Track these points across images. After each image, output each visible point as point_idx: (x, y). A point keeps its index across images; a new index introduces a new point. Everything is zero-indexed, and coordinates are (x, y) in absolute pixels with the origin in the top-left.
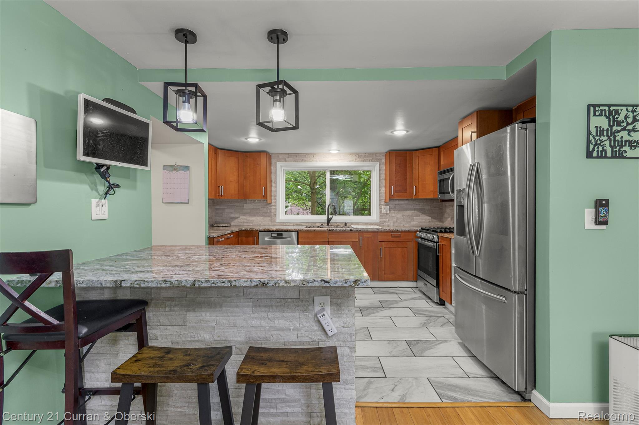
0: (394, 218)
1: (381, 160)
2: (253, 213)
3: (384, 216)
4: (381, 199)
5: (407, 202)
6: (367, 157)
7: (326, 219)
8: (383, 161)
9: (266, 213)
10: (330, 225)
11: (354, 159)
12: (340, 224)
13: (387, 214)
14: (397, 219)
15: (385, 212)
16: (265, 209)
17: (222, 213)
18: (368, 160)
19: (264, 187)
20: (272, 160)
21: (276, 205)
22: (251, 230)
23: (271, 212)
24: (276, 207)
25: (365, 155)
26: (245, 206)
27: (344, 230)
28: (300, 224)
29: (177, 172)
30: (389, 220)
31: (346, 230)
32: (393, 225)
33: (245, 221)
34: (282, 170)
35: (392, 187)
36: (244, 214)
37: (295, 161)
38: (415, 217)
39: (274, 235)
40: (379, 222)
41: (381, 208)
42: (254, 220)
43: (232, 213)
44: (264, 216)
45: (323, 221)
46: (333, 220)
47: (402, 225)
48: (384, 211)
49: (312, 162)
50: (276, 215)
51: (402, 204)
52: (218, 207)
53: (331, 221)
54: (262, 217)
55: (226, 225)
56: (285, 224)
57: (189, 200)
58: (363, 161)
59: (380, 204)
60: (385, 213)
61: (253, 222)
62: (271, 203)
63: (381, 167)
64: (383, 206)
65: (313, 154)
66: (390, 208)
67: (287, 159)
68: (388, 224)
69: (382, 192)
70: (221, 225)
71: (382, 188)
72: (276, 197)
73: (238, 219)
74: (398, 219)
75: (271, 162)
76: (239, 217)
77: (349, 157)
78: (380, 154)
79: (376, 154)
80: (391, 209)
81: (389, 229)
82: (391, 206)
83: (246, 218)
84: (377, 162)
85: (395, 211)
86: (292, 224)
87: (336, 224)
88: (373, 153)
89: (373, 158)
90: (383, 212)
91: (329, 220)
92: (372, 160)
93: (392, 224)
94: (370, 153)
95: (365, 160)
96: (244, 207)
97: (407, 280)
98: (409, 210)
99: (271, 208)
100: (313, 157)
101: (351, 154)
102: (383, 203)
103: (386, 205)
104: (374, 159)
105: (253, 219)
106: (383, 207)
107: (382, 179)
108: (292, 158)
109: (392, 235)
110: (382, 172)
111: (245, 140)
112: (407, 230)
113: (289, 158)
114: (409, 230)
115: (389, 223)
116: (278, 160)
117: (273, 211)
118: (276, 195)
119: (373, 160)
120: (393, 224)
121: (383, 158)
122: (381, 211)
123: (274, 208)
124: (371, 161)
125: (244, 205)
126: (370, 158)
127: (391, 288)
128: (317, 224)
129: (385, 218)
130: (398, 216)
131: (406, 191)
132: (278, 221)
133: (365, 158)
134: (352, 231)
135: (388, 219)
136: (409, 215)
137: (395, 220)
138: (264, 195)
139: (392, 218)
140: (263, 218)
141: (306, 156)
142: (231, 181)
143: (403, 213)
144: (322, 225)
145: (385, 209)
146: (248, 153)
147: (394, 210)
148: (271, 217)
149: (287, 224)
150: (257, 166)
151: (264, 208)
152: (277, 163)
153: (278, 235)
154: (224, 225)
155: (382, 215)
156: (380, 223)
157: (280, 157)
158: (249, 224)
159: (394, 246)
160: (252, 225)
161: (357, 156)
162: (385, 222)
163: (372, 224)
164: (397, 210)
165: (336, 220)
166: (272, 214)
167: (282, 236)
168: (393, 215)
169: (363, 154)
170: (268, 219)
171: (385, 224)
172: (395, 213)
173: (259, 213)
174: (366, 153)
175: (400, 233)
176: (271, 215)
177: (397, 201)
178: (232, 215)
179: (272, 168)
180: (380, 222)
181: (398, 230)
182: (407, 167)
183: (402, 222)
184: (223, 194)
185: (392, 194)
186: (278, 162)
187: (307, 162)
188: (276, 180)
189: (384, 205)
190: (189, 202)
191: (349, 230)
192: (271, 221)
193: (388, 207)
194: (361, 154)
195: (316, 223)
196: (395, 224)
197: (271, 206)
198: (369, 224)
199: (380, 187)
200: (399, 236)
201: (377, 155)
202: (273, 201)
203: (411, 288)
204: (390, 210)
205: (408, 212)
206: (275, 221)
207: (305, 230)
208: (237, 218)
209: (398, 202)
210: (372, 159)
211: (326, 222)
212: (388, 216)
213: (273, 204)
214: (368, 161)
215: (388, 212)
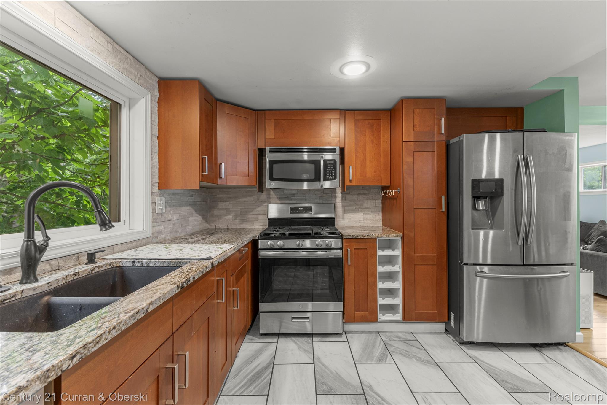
0: (171, 222)
1: (154, 90)
3: (158, 220)
4: (154, 180)
6: (131, 65)
13: (162, 214)
14: (174, 224)
15: (160, 212)
25: (126, 58)
30: (164, 229)
38: (190, 217)
40: (150, 235)
41: (153, 203)
48: (158, 209)
53: (42, 257)
59: (152, 193)
60: (159, 214)
63: (152, 105)
66: (165, 202)
68: (164, 236)
69: (155, 164)
71: (154, 154)
78: (153, 73)
79: (146, 68)
80: (167, 204)
82: (167, 198)
84: (147, 89)
85: (171, 209)
90: (156, 212)
92: (139, 79)
94: (135, 59)
95: (126, 70)
98: (184, 206)
102: (156, 190)
103: (160, 196)
104: (143, 79)
106: (157, 199)
119: (140, 82)
121: (154, 87)
122: (154, 209)
126: (136, 73)
129: (160, 224)
130: (175, 217)
133: (126, 66)
135: (163, 227)
136: (184, 215)
137: (171, 226)
139: (168, 223)
145: (159, 204)
147: (169, 206)
155: (155, 218)
156: (152, 238)
161: (109, 47)
162: (160, 232)
163: (139, 242)
164: (173, 206)
168: (170, 217)
169: (122, 50)
171: (159, 237)
172: (172, 212)
180: (153, 234)
189: (158, 195)
193: (163, 199)
198: (134, 244)
201: (148, 72)
204: (166, 207)
205: (184, 208)
210: (139, 76)
212: (163, 218)
214: (133, 77)
215: (164, 211)
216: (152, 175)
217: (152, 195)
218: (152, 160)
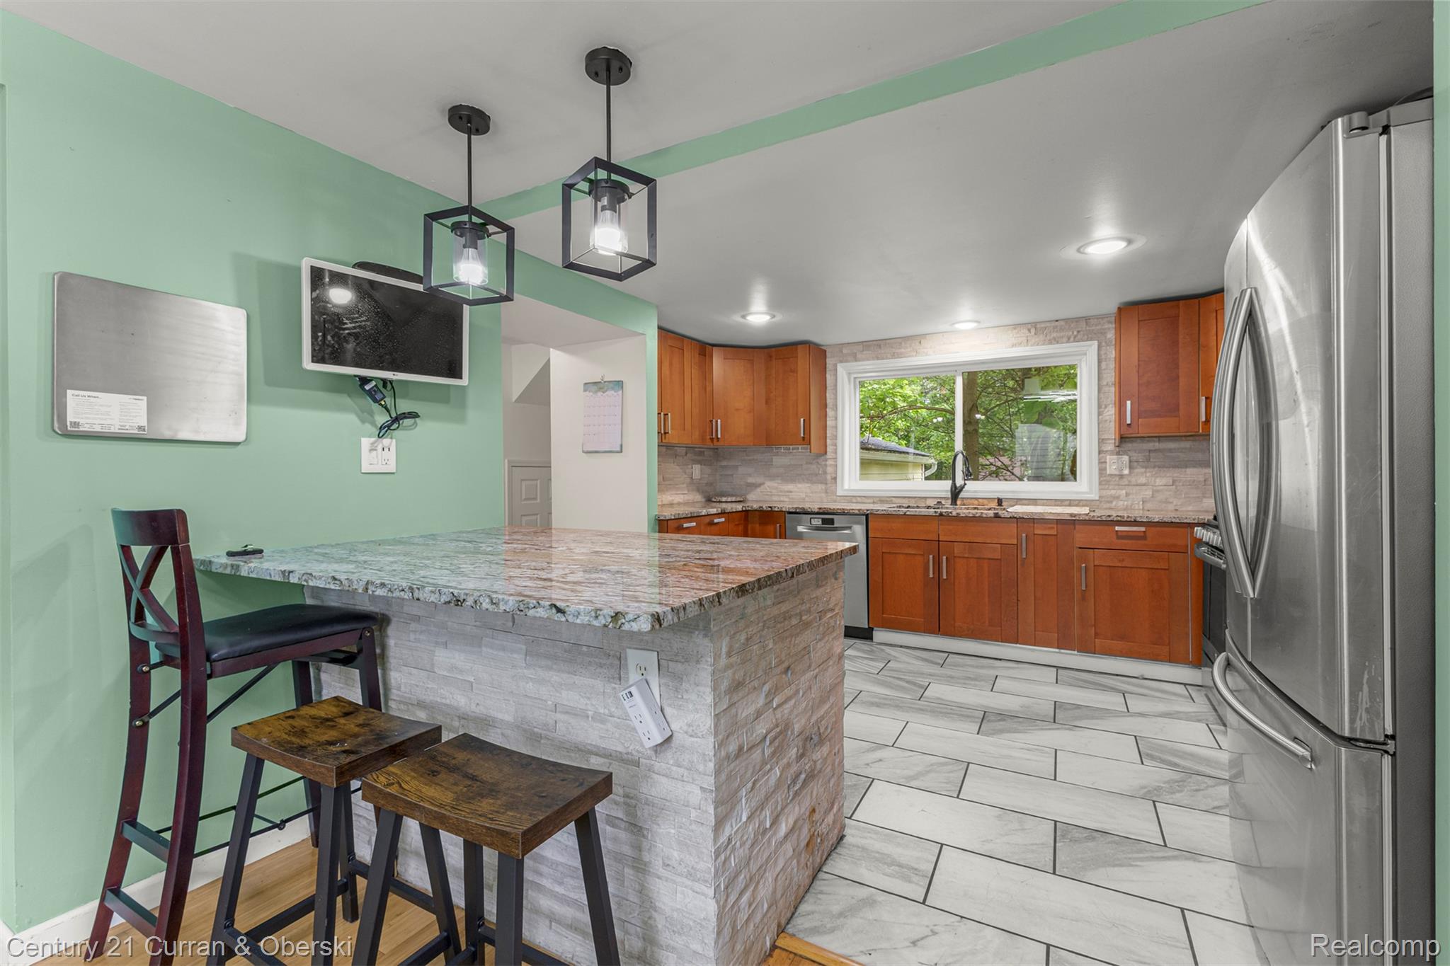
0: (1144, 488)
1: (1103, 333)
2: (791, 475)
3: (1112, 483)
4: (1105, 436)
5: (1187, 444)
6: (1062, 329)
7: (949, 489)
8: (1111, 335)
9: (816, 475)
10: (958, 502)
11: (1025, 338)
12: (985, 502)
13: (1121, 476)
14: (1154, 492)
15: (1117, 473)
16: (814, 466)
17: (732, 475)
18: (1062, 337)
19: (802, 420)
20: (827, 360)
21: (836, 458)
22: (770, 509)
23: (825, 473)
24: (836, 462)
25: (1056, 327)
26: (774, 460)
27: (977, 515)
28: (888, 499)
29: (604, 395)
30: (1127, 495)
31: (984, 516)
32: (1141, 507)
33: (774, 491)
34: (852, 379)
35: (1129, 403)
36: (772, 477)
37: (878, 359)
39: (817, 522)
40: (1097, 498)
41: (1102, 463)
42: (792, 490)
43: (750, 475)
44: (813, 483)
45: (943, 494)
46: (968, 491)
47: (1171, 507)
48: (1111, 469)
49: (916, 356)
50: (835, 479)
51: (1170, 450)
52: (724, 463)
53: (962, 495)
54: (807, 483)
55: (734, 499)
56: (854, 501)
57: (621, 446)
58: (1050, 342)
59: (1101, 451)
60: (1115, 475)
61: (790, 494)
62: (826, 453)
63: (1102, 352)
64: (1108, 457)
65: (918, 338)
66: (1130, 461)
67: (859, 356)
68: (1126, 503)
69: (1107, 418)
70: (724, 499)
71: (1106, 407)
72: (836, 439)
73: (762, 487)
74: (1158, 491)
75: (826, 364)
76: (764, 484)
77: (1011, 336)
78: (1100, 317)
79: (1087, 319)
80: (1136, 464)
81: (1109, 516)
82: (1135, 456)
83: (776, 485)
84: (1092, 339)
85: (1148, 470)
86: (871, 501)
87: (976, 502)
88: (1077, 320)
89: (1078, 332)
90: (1108, 473)
91: (956, 493)
92: (1075, 337)
93: (1138, 504)
94: (1067, 320)
95: (1054, 338)
96: (772, 461)
97: (1171, 659)
98: (1194, 467)
99: (826, 465)
100: (918, 344)
101: (1016, 326)
102: (1110, 446)
103: (1118, 453)
104: (1082, 332)
105: (790, 487)
106: (1110, 458)
107: (1105, 383)
108: (870, 352)
109: (1119, 534)
110: (1107, 365)
111: (741, 320)
112: (1169, 520)
113: (865, 352)
114: (1174, 520)
115: (1130, 503)
116: (841, 359)
117: (829, 470)
118: (836, 436)
119: (1079, 337)
120: (1141, 503)
121: (1109, 329)
122: (1102, 471)
123: (833, 463)
124: (1072, 339)
125: (772, 459)
126: (1071, 333)
127: (1117, 675)
128: (928, 499)
129: (1116, 487)
130: (1159, 481)
131: (1173, 410)
132: (840, 493)
133: (1054, 335)
134: (1000, 517)
135: (1124, 492)
136: (1194, 481)
137: (1149, 493)
138: (802, 435)
139: (1138, 487)
140: (809, 485)
141: (903, 343)
142: (737, 410)
143: (1175, 475)
144: (938, 502)
145: (1115, 464)
146: (773, 349)
147: (1143, 467)
148: (826, 484)
149: (859, 499)
150: (791, 374)
151: (811, 463)
152: (838, 365)
153: (825, 521)
154: (729, 499)
155: (1104, 479)
156: (1101, 502)
157: (845, 351)
158: (782, 499)
159: (1124, 564)
160: (787, 500)
161: (1033, 330)
162: (1117, 498)
163: (1077, 502)
164: (1154, 467)
165: (975, 492)
166: (829, 477)
167: (833, 524)
168: (1143, 480)
169: (1048, 324)
170: (821, 487)
171: (1114, 503)
172: (1148, 475)
173: (801, 475)
174: (1057, 321)
175: (1143, 529)
176: (826, 479)
177: (1154, 441)
178: (750, 480)
179: (828, 376)
180: (1100, 497)
181: (1138, 519)
182: (1180, 345)
183: (1171, 500)
184: (719, 436)
185: (1129, 422)
186: (841, 362)
187: (906, 357)
188: (836, 402)
189: (1112, 453)
190: (623, 450)
191: (992, 515)
192: (826, 492)
193: (1126, 458)
194: (1043, 325)
195: (925, 498)
196: (1148, 506)
197: (826, 460)
198: (1067, 503)
199: (1099, 407)
200: (1143, 536)
201: (1092, 321)
202: (830, 449)
203: (1185, 685)
204: (1131, 468)
205: (1190, 470)
206: (834, 493)
207: (882, 513)
208: (760, 485)
209: (1157, 444)
210: (1075, 333)
211: (950, 496)
212: (1125, 481)
213: (830, 455)
214: (1065, 340)
215: (1126, 472)
216: (1099, 431)
217: (1099, 454)
218: (1099, 414)
